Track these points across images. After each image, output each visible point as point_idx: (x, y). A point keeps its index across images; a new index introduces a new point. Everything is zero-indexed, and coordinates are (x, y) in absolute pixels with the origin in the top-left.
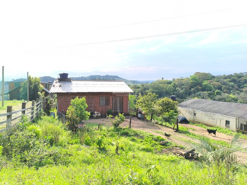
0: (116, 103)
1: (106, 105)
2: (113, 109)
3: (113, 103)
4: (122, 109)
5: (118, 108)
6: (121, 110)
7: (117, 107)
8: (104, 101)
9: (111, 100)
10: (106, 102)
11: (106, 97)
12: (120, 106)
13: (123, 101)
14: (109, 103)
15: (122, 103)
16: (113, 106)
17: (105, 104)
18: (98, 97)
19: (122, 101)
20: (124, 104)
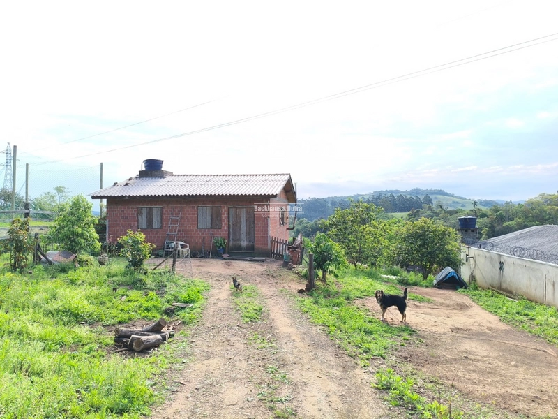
0: (237, 224)
1: (211, 228)
2: (231, 237)
3: (231, 222)
4: (252, 239)
5: (243, 236)
6: (250, 241)
7: (240, 235)
8: (209, 218)
9: (224, 216)
10: (211, 219)
11: (212, 208)
12: (248, 231)
13: (254, 219)
14: (221, 224)
15: (252, 223)
16: (231, 231)
17: (209, 225)
18: (193, 207)
19: (252, 219)
20: (257, 226)
